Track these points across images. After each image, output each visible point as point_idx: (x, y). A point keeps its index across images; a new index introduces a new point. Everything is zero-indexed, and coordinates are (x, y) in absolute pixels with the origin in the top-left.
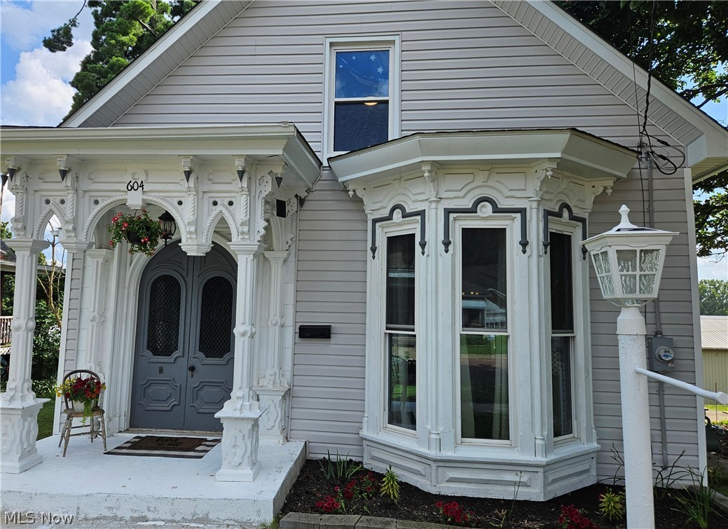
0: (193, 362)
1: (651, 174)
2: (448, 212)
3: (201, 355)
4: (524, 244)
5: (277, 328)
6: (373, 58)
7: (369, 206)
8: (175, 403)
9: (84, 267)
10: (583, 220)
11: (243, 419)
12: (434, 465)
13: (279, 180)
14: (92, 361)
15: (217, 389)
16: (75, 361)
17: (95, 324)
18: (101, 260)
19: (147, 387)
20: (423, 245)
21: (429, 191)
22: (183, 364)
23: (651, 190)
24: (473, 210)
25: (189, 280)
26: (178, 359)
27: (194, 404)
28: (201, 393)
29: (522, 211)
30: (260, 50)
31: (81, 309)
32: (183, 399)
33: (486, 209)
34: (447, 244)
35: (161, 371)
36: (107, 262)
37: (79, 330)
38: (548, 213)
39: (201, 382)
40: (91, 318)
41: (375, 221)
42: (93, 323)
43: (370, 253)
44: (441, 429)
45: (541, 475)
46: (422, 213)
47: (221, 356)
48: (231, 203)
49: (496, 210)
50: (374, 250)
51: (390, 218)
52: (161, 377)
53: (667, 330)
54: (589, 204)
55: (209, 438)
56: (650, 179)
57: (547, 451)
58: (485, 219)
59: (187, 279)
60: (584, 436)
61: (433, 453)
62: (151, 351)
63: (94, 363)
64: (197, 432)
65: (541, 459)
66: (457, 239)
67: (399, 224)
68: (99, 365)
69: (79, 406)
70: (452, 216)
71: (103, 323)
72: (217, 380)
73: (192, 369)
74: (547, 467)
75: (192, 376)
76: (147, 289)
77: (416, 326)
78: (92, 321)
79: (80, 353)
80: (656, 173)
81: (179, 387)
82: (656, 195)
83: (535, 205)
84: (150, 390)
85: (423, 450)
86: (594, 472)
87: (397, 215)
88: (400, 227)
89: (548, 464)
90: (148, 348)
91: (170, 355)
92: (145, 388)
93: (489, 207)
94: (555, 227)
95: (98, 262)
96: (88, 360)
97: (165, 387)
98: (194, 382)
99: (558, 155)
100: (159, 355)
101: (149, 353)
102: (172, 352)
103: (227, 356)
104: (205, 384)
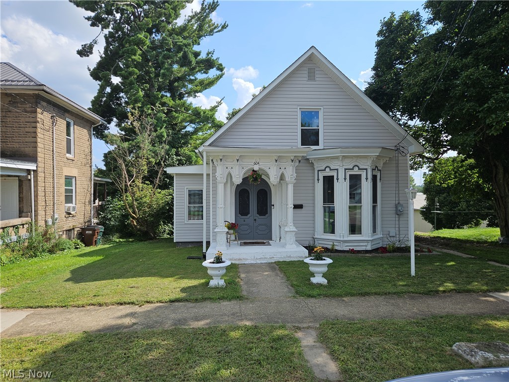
0: (255, 218)
1: (398, 155)
2: (345, 169)
3: (258, 215)
4: (367, 179)
6: (313, 113)
7: (316, 165)
8: (250, 231)
10: (380, 170)
11: (292, 231)
12: (342, 242)
13: (300, 161)
15: (264, 226)
19: (240, 227)
20: (338, 179)
21: (340, 163)
22: (252, 219)
23: (398, 160)
24: (353, 169)
25: (252, 190)
26: (250, 217)
27: (257, 232)
28: (259, 228)
29: (366, 169)
30: (275, 110)
32: (253, 230)
33: (356, 169)
34: (345, 179)
35: (244, 221)
38: (373, 170)
41: (318, 171)
43: (316, 181)
44: (343, 232)
45: (370, 243)
46: (337, 170)
47: (265, 215)
48: (285, 168)
49: (359, 169)
50: (318, 180)
51: (325, 170)
52: (244, 223)
53: (401, 202)
54: (382, 165)
56: (398, 157)
57: (372, 236)
58: (356, 172)
60: (379, 234)
61: (342, 239)
65: (370, 239)
66: (348, 177)
67: (328, 172)
69: (232, 231)
70: (347, 171)
72: (264, 223)
73: (255, 220)
74: (372, 241)
75: (255, 222)
76: (237, 194)
77: (335, 203)
80: (400, 155)
81: (251, 226)
82: (400, 162)
83: (370, 167)
85: (339, 239)
86: (381, 244)
87: (328, 170)
88: (328, 173)
89: (372, 240)
90: (240, 213)
93: (357, 168)
94: (374, 173)
97: (246, 226)
98: (256, 224)
99: (378, 154)
100: (243, 216)
101: (240, 215)
102: (248, 215)
103: (267, 215)
104: (260, 225)
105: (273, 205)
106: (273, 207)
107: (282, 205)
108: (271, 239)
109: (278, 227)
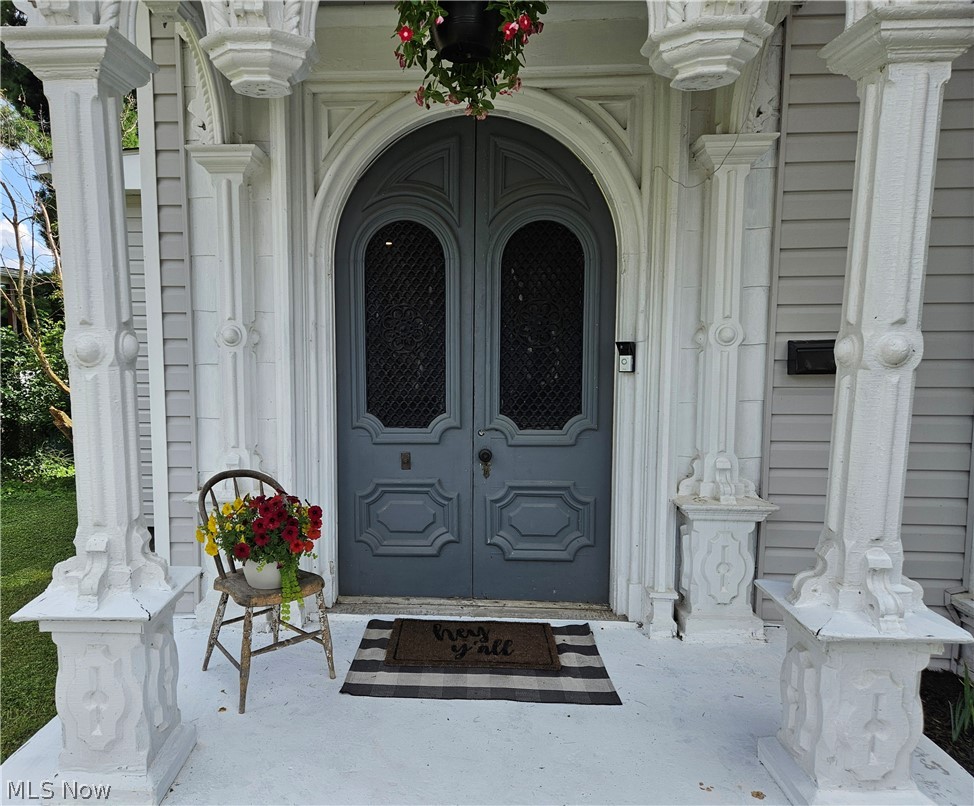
0: (486, 441)
3: (506, 423)
5: (733, 349)
8: (448, 537)
9: (189, 201)
14: (242, 445)
15: (551, 505)
16: (194, 443)
17: (239, 350)
18: (238, 180)
19: (374, 502)
22: (462, 446)
25: (464, 232)
26: (450, 434)
27: (497, 540)
28: (513, 513)
31: (193, 312)
32: (465, 527)
35: (406, 463)
36: (253, 185)
37: (195, 366)
39: (512, 488)
40: (228, 334)
42: (233, 349)
47: (559, 424)
52: (408, 478)
55: (555, 623)
59: (459, 231)
62: (378, 416)
63: (247, 448)
64: (509, 603)
68: (256, 453)
71: (255, 348)
72: (551, 483)
73: (485, 457)
75: (486, 474)
76: (355, 261)
78: (232, 342)
79: (204, 424)
81: (455, 501)
84: (383, 509)
90: (371, 408)
91: (426, 425)
92: (369, 504)
95: (229, 183)
96: (233, 443)
97: (417, 501)
98: (493, 488)
100: (397, 426)
101: (372, 421)
102: (432, 418)
103: (574, 425)
104: (520, 492)
105: (629, 348)
106: (624, 362)
107: (700, 348)
108: (600, 596)
109: (664, 520)
